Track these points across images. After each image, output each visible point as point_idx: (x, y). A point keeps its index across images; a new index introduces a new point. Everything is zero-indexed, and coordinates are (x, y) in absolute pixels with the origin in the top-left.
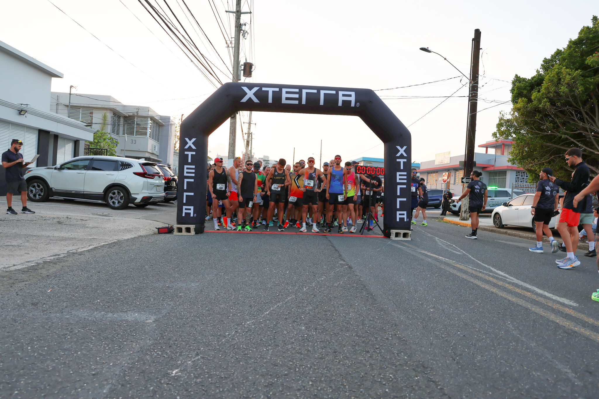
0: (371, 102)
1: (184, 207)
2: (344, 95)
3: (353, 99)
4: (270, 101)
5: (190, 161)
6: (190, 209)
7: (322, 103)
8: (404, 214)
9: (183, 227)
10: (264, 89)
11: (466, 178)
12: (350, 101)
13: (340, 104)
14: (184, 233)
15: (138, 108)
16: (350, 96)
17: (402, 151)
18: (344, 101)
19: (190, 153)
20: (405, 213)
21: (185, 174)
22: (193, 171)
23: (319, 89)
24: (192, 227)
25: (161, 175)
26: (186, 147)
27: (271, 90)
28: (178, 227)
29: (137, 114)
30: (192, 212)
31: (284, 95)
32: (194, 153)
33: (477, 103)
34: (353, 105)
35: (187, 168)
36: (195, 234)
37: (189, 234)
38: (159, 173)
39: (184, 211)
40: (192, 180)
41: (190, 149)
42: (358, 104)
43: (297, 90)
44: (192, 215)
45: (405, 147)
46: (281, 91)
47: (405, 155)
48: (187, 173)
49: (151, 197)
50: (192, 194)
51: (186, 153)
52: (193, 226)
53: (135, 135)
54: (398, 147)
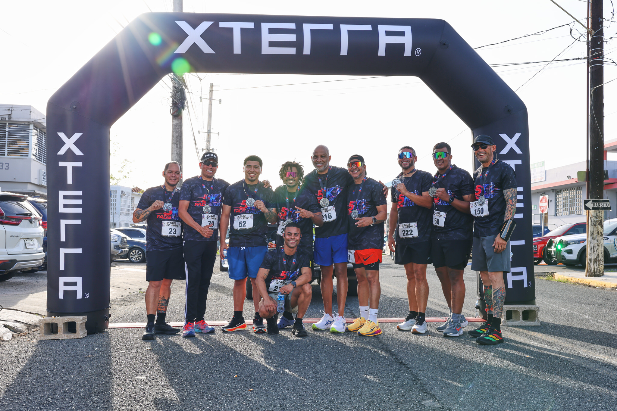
0: (444, 44)
1: (62, 280)
2: (388, 33)
3: (407, 40)
4: (237, 49)
5: (70, 181)
6: (75, 284)
7: (344, 51)
8: (521, 273)
9: (60, 321)
10: (222, 25)
11: (593, 201)
12: (402, 46)
13: (382, 52)
14: (61, 335)
15: (11, 109)
16: (402, 34)
17: (511, 143)
18: (388, 46)
19: (70, 165)
20: (524, 269)
21: (62, 210)
22: (80, 202)
23: (337, 22)
24: (80, 320)
25: (36, 219)
26: (62, 152)
27: (237, 27)
28: (49, 321)
29: (10, 118)
30: (79, 289)
31: (266, 37)
32: (79, 164)
33: (603, 67)
34: (408, 53)
35: (65, 197)
36: (86, 335)
37: (72, 336)
38: (31, 215)
39: (62, 288)
40: (78, 222)
41: (70, 156)
42: (419, 51)
43: (292, 26)
44: (79, 296)
45: (517, 136)
46: (258, 29)
47: (518, 151)
48: (66, 206)
49: (14, 262)
50: (79, 251)
51: (61, 164)
52: (81, 317)
53: (6, 154)
54: (504, 136)
